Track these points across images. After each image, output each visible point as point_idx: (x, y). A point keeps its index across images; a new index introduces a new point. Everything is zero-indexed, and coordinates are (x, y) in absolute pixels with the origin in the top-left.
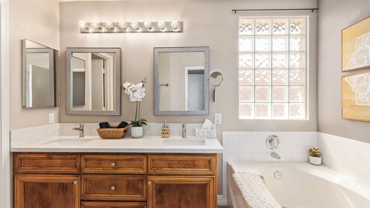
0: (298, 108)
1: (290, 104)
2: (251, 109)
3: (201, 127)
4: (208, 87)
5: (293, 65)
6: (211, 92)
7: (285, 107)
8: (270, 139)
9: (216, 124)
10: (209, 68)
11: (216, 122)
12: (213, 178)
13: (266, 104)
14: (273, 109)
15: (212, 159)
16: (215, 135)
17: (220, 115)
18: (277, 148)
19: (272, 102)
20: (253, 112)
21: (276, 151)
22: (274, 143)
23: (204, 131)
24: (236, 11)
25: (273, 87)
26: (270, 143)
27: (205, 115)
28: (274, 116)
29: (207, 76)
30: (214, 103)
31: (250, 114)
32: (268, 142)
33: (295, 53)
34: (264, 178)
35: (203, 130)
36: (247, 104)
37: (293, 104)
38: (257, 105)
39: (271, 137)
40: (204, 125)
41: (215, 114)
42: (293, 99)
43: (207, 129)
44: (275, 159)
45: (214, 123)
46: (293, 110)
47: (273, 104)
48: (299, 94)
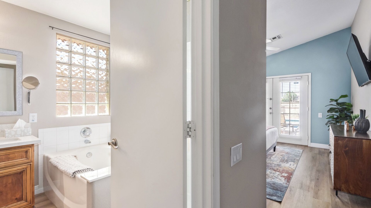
0: (104, 107)
1: (99, 105)
2: (68, 109)
3: (12, 128)
4: (21, 90)
5: (101, 78)
6: (25, 94)
7: (95, 107)
8: (83, 130)
9: (31, 123)
10: (22, 72)
11: (31, 121)
12: (31, 164)
13: (81, 105)
14: (87, 109)
15: (29, 150)
16: (31, 132)
17: (36, 114)
18: (89, 136)
19: (85, 104)
20: (69, 111)
21: (88, 139)
22: (86, 133)
23: (17, 130)
24: (53, 28)
25: (87, 93)
26: (83, 133)
27: (17, 115)
28: (87, 114)
29: (19, 79)
30: (29, 104)
31: (67, 113)
32: (82, 133)
33: (102, 70)
34: (77, 156)
35: (15, 130)
36: (64, 105)
37: (101, 105)
38: (73, 106)
39: (85, 129)
40: (17, 125)
41: (30, 114)
42: (101, 102)
43: (20, 128)
44: (88, 144)
45: (29, 122)
46: (102, 109)
47: (86, 105)
48: (106, 98)
